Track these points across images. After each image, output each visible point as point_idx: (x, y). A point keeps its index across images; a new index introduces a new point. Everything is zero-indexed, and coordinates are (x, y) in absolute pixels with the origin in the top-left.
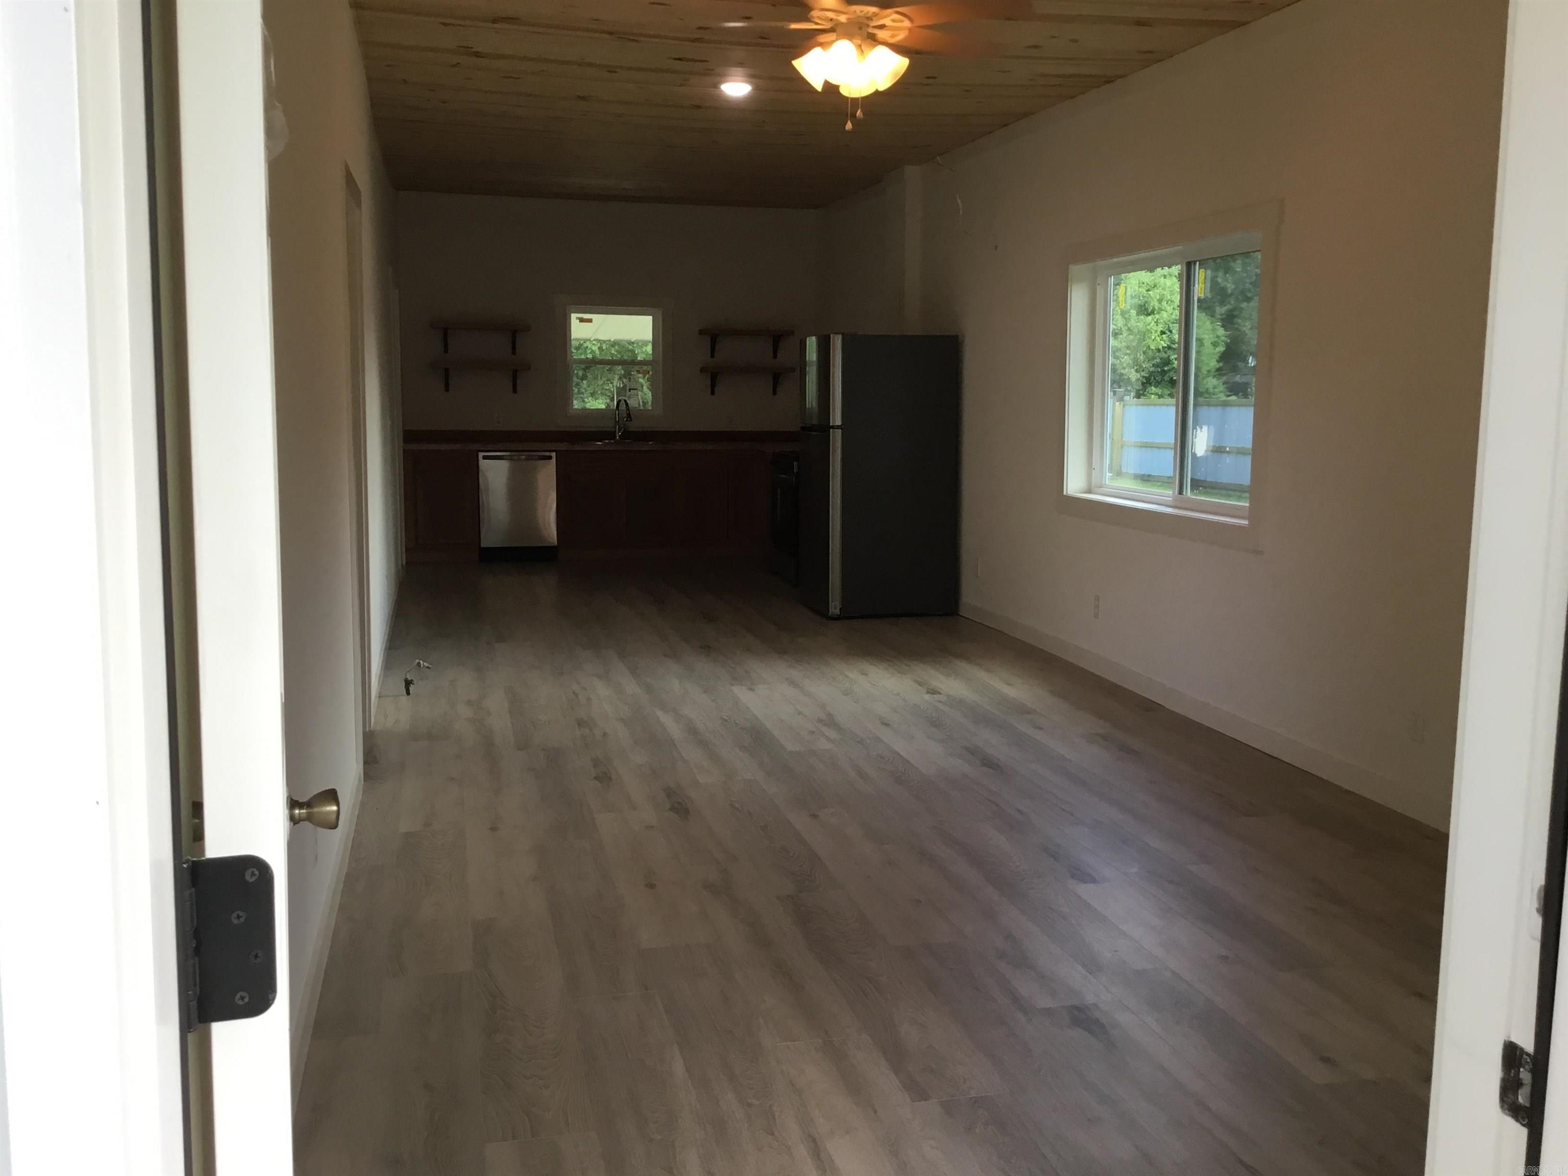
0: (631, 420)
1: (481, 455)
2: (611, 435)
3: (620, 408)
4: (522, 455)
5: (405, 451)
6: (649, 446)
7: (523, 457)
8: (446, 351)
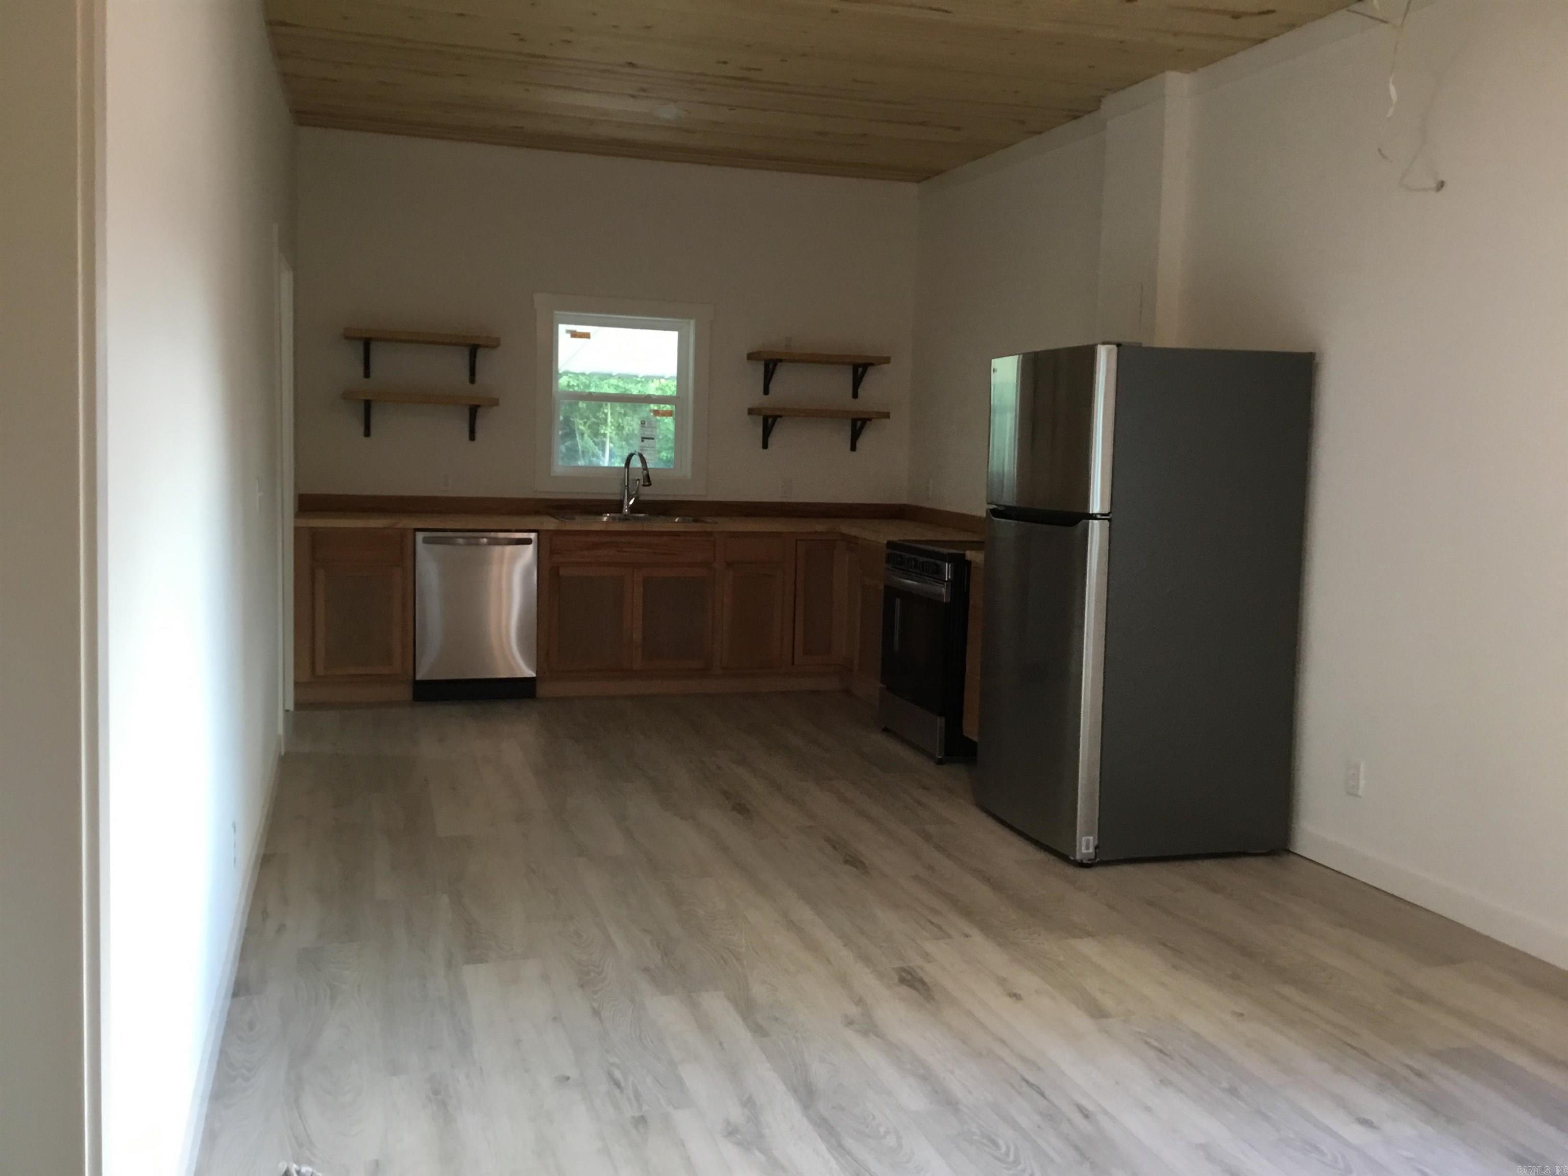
0: (650, 485)
1: (420, 536)
2: (615, 506)
3: (631, 466)
4: (483, 538)
5: (297, 529)
6: (676, 524)
7: (485, 540)
8: (367, 374)
